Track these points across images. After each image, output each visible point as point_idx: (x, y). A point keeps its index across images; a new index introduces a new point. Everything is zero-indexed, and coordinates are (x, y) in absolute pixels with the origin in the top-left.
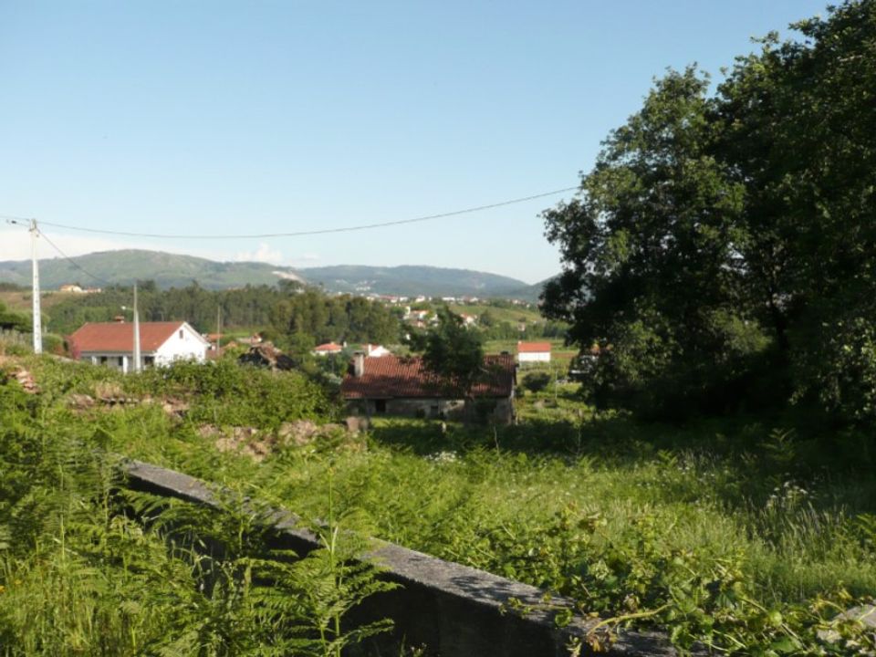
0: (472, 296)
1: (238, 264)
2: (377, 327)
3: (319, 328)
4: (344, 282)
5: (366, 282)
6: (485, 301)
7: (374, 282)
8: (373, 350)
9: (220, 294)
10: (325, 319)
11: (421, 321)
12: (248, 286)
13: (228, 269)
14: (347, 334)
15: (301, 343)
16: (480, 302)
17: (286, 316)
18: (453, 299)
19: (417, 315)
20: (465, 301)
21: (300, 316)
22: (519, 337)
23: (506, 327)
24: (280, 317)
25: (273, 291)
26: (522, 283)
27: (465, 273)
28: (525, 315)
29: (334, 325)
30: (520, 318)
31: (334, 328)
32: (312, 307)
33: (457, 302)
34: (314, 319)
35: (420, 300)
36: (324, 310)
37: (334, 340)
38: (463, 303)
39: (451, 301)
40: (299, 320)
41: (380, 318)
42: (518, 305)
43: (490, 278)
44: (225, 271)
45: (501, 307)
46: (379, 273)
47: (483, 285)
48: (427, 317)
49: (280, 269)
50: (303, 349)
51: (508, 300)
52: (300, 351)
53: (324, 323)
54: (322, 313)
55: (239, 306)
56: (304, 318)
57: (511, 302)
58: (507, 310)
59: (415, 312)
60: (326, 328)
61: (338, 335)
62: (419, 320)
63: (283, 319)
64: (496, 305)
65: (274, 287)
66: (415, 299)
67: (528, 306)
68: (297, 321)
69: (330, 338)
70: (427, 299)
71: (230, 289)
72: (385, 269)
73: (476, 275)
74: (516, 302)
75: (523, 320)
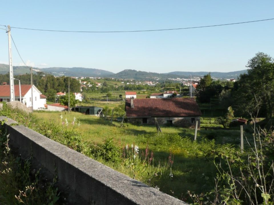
0: (99, 77)
1: (20, 67)
2: (74, 87)
3: (55, 87)
4: (56, 73)
5: (62, 73)
6: (103, 78)
7: (65, 73)
8: (77, 94)
9: (17, 76)
10: (57, 84)
11: (85, 85)
12: (27, 74)
13: (17, 68)
14: (64, 89)
15: (52, 92)
16: (101, 78)
17: (44, 83)
18: (93, 78)
19: (83, 83)
20: (97, 79)
21: (49, 83)
22: (117, 90)
23: (112, 87)
24: (42, 83)
25: (35, 75)
26: (113, 73)
27: (94, 70)
28: (116, 83)
29: (60, 86)
30: (115, 84)
31: (60, 87)
32: (53, 80)
33: (94, 79)
34: (54, 84)
35: (82, 78)
36: (57, 81)
37: (61, 91)
38: (96, 79)
39: (92, 78)
40: (49, 85)
41: (75, 84)
42: (113, 80)
43: (102, 71)
44: (16, 69)
45: (108, 80)
46: (67, 70)
47: (100, 73)
48: (86, 84)
49: (34, 68)
50: (53, 94)
51: (111, 78)
52: (52, 95)
53: (57, 85)
54: (56, 82)
55: (24, 80)
56: (50, 84)
57: (111, 79)
58: (110, 81)
59: (83, 82)
60: (57, 87)
61: (62, 89)
62: (84, 85)
63: (43, 84)
64: (107, 80)
65: (35, 74)
66: (81, 78)
67: (117, 80)
68: (48, 85)
69: (59, 90)
70: (84, 78)
71: (20, 75)
72: (69, 69)
73: (98, 70)
74: (113, 79)
75: (116, 84)
